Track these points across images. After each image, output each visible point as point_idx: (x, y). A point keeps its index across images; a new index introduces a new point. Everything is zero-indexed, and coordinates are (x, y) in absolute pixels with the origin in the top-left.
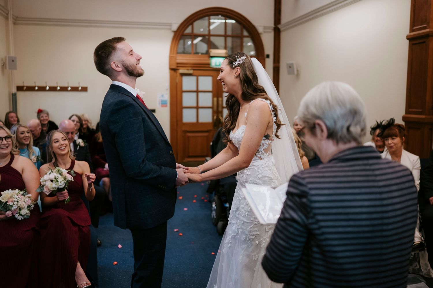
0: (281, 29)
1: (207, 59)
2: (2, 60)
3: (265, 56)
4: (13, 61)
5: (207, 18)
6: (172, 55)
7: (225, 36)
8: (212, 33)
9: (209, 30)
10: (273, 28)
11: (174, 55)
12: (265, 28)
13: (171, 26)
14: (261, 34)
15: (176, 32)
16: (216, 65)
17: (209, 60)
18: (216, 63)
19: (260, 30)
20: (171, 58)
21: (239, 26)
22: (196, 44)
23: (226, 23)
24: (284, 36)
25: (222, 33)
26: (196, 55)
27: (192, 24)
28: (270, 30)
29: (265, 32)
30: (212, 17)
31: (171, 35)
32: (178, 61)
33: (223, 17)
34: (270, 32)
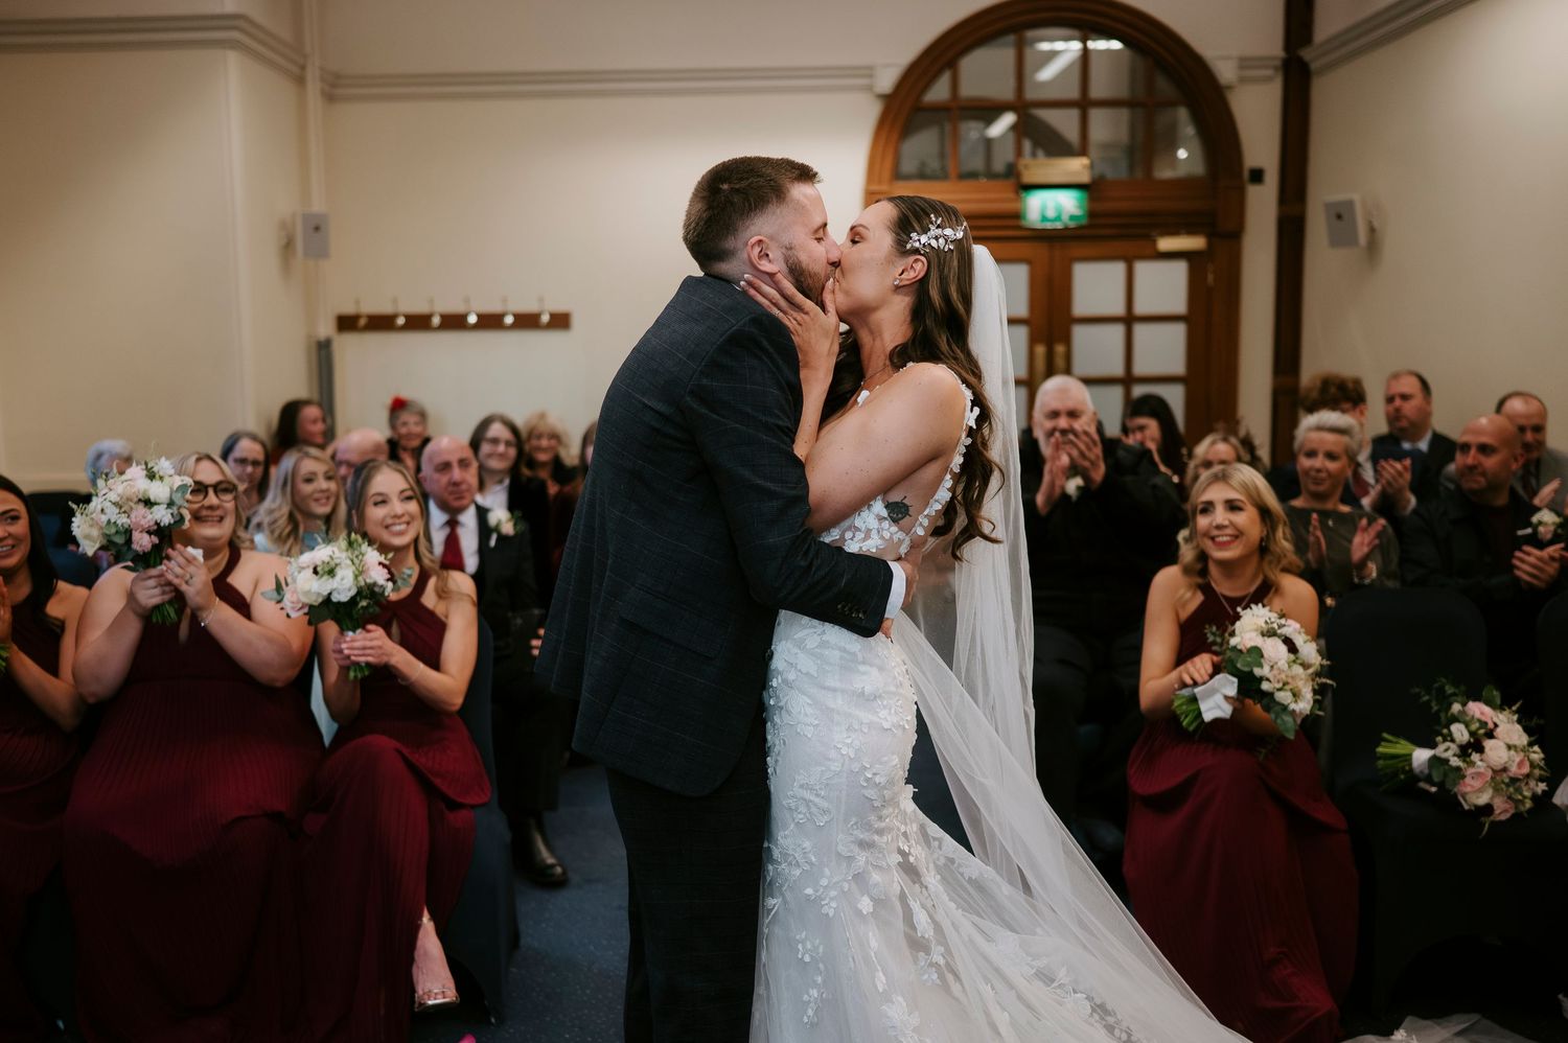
0: (1314, 66)
1: (1011, 195)
2: (283, 225)
3: (1246, 174)
4: (317, 229)
5: (1011, 38)
6: (876, 187)
7: (1084, 104)
8: (1031, 94)
9: (1020, 83)
10: (1278, 63)
11: (884, 187)
12: (1245, 63)
13: (871, 76)
14: (1230, 87)
15: (890, 100)
16: (1044, 219)
17: (1018, 199)
18: (1044, 209)
19: (1225, 72)
20: (871, 196)
21: (1135, 63)
23: (1086, 52)
24: (1326, 93)
25: (1073, 93)
26: (971, 183)
27: (952, 64)
28: (1269, 72)
29: (1243, 80)
30: (1030, 34)
31: (872, 111)
33: (1076, 33)
34: (1268, 79)
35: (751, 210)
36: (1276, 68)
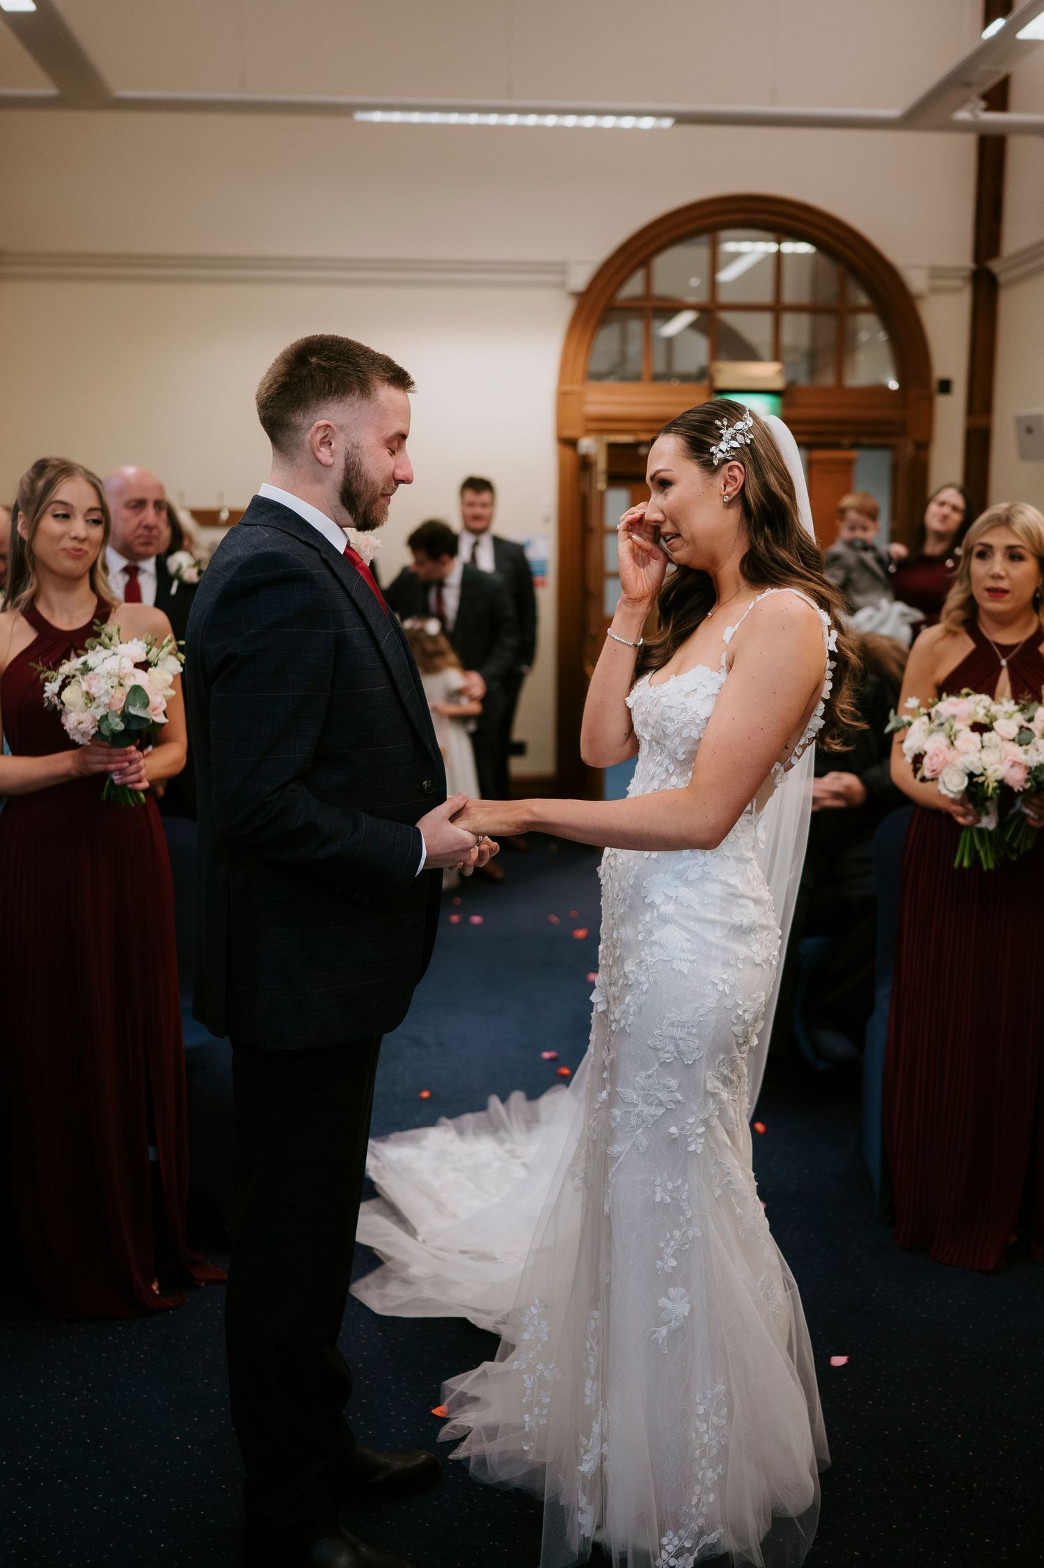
0: (1003, 278)
3: (935, 385)
5: (705, 238)
6: (568, 387)
7: (777, 309)
8: (723, 297)
9: (713, 285)
10: (967, 274)
11: (576, 387)
12: (936, 273)
13: (563, 272)
14: (920, 297)
15: (583, 299)
19: (916, 281)
20: (563, 397)
21: (829, 268)
22: (670, 341)
23: (779, 254)
24: (1012, 307)
25: (764, 296)
26: (661, 386)
27: (645, 263)
28: (957, 283)
29: (934, 290)
30: (724, 234)
31: (565, 309)
32: (593, 409)
33: (770, 235)
34: (957, 290)
35: (329, 393)
36: (963, 278)
